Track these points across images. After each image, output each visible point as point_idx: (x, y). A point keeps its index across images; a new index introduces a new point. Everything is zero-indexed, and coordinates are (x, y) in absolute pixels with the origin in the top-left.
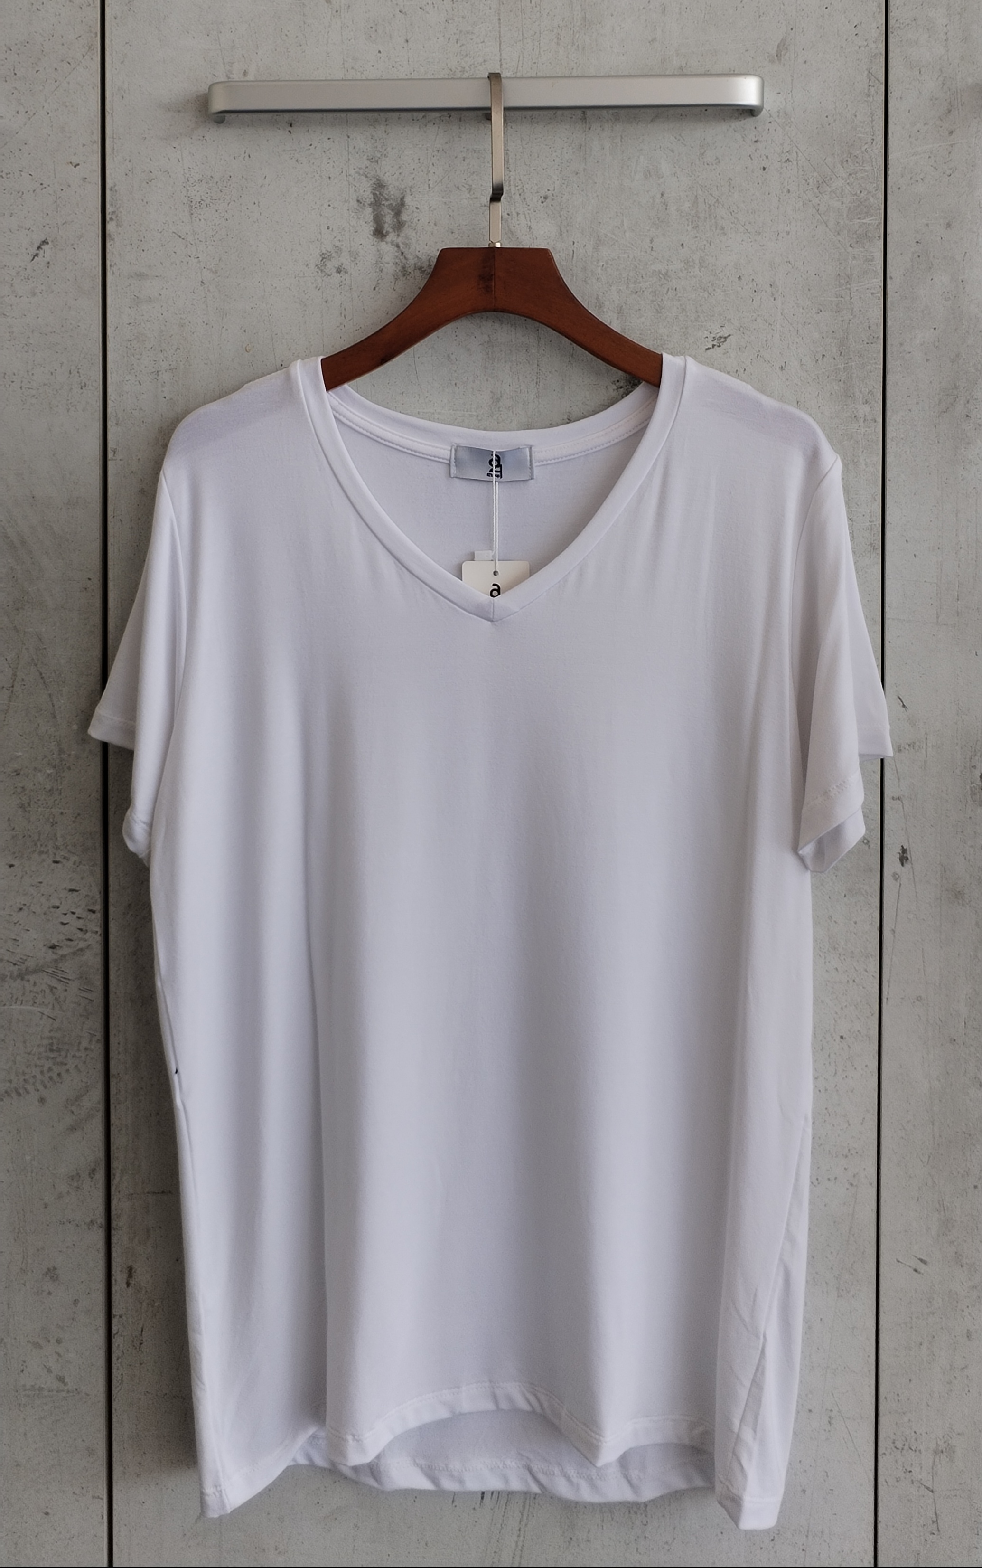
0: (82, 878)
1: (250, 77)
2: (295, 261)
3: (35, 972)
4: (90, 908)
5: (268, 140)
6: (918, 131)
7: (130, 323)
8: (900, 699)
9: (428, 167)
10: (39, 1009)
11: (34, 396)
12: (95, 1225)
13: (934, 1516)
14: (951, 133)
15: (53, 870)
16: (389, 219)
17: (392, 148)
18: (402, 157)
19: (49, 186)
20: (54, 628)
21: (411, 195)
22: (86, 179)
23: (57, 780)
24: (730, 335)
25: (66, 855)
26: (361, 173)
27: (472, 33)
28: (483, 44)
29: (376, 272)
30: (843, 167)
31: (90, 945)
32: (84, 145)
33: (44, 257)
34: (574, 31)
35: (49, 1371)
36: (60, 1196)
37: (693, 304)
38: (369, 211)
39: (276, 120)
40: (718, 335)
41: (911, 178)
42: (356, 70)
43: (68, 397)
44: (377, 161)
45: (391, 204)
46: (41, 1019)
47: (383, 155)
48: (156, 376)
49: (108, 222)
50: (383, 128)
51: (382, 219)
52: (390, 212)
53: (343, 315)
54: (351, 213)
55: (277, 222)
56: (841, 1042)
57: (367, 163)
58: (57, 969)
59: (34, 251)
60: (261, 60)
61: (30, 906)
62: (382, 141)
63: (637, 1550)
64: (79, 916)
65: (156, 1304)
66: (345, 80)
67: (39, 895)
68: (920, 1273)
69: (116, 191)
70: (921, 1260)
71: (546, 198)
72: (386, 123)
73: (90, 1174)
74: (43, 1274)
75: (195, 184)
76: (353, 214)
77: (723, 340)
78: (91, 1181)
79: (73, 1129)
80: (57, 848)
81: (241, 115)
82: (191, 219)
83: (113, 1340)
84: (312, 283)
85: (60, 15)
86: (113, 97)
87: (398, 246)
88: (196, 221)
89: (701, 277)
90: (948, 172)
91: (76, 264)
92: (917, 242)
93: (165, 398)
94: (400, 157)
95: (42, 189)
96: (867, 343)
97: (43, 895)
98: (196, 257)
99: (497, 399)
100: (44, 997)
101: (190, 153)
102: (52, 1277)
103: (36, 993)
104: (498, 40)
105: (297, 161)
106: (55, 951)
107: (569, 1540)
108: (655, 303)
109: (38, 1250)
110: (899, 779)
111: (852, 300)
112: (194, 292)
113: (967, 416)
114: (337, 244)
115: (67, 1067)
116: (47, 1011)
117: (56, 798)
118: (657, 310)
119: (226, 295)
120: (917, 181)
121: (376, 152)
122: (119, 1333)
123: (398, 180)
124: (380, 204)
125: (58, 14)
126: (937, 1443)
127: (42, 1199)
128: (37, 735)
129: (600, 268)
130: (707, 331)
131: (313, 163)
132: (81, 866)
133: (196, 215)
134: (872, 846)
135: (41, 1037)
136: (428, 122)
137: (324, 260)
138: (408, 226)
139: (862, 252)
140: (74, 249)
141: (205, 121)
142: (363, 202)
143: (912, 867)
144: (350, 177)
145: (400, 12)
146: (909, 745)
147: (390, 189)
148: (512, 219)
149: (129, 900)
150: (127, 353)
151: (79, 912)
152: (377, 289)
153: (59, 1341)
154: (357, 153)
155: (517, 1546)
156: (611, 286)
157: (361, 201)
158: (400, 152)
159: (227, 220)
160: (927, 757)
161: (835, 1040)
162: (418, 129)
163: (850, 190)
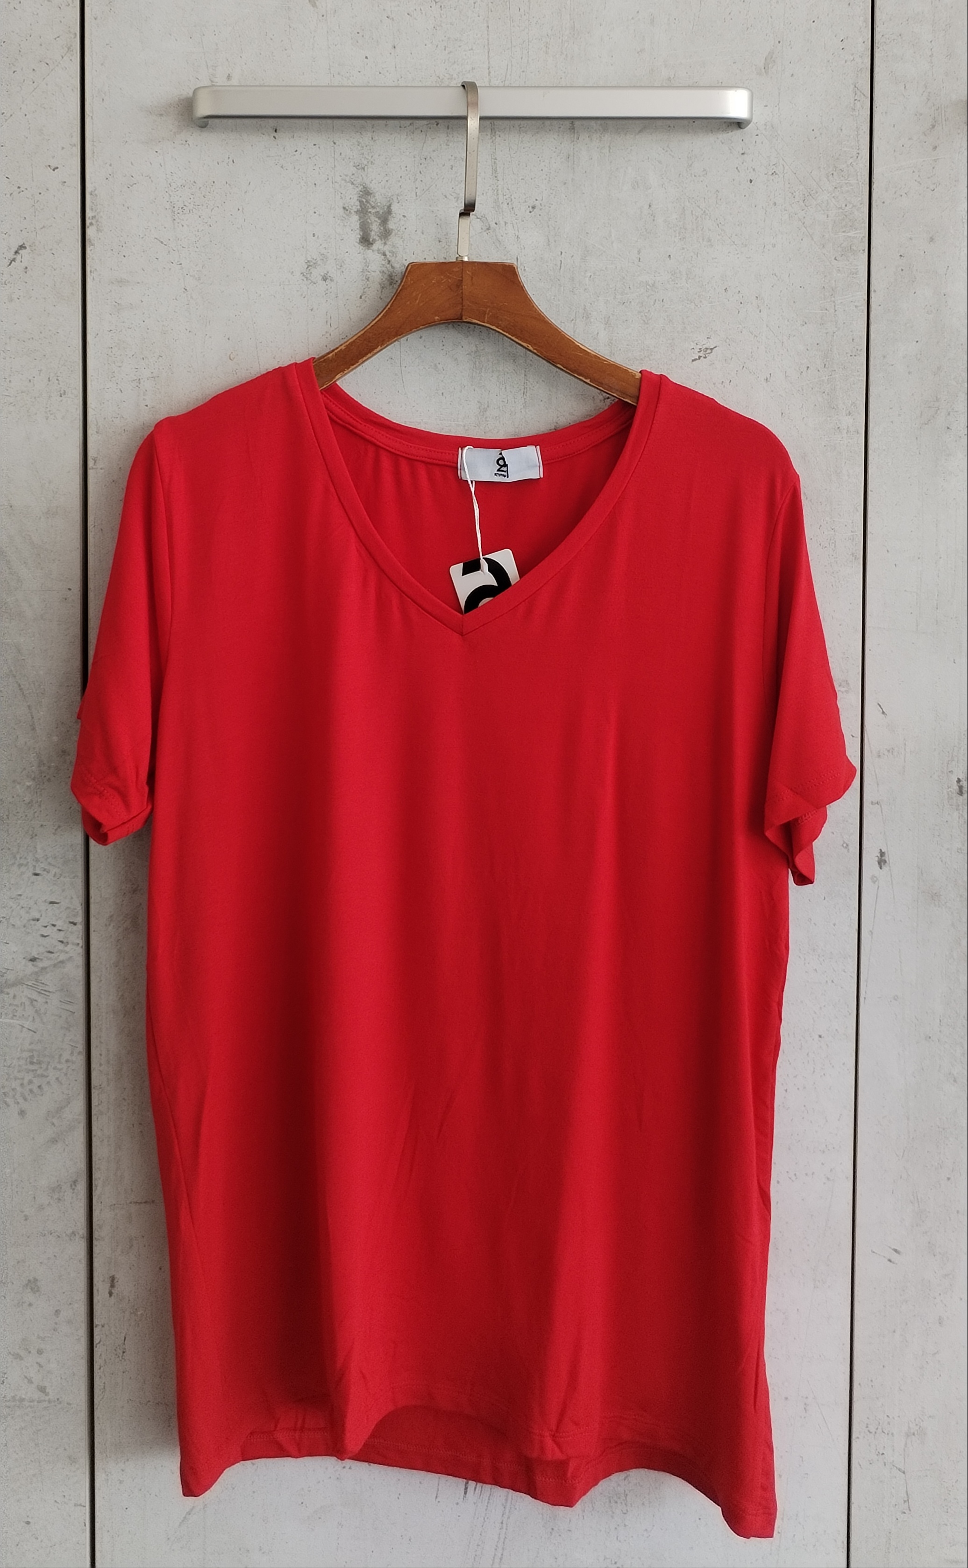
0: (63, 891)
1: (234, 81)
2: (280, 268)
3: (14, 985)
4: (72, 921)
5: (252, 146)
6: (903, 146)
7: (111, 330)
8: (880, 706)
9: (415, 175)
10: (18, 1022)
11: (12, 403)
12: (77, 1235)
13: (905, 1495)
14: (935, 148)
15: (33, 883)
16: (375, 227)
17: (379, 156)
18: (389, 164)
19: (26, 189)
20: (33, 639)
21: (398, 203)
22: (65, 182)
23: (37, 792)
24: (716, 347)
25: (46, 867)
26: (348, 180)
27: (460, 40)
28: (472, 51)
29: (362, 280)
30: (828, 181)
31: (71, 957)
32: (63, 148)
33: (21, 262)
34: (562, 40)
35: (30, 1381)
36: (41, 1208)
37: (680, 316)
38: (355, 218)
39: (261, 125)
40: (705, 347)
41: (895, 193)
42: (342, 76)
43: (47, 404)
44: (364, 169)
45: (378, 212)
46: (21, 1032)
47: (370, 162)
48: (138, 384)
49: (88, 227)
50: (369, 134)
51: (369, 227)
52: (377, 219)
53: (329, 324)
54: (337, 220)
55: (262, 229)
56: (819, 1041)
57: (354, 170)
58: (38, 982)
59: (11, 255)
60: (246, 64)
61: (9, 919)
62: (368, 147)
63: (617, 1539)
64: (60, 928)
65: (139, 1313)
66: (331, 86)
67: (18, 908)
68: (894, 1263)
69: (96, 195)
70: (896, 1251)
71: (533, 208)
72: (373, 130)
73: (71, 1186)
74: (24, 1286)
75: (177, 189)
76: (339, 221)
77: (709, 351)
78: (73, 1193)
79: (54, 1141)
80: (36, 861)
81: (225, 121)
82: (174, 224)
83: (95, 1349)
84: (298, 291)
85: (37, 14)
86: (93, 99)
87: (384, 254)
88: (178, 226)
89: (688, 289)
90: (932, 187)
91: (55, 270)
92: (901, 256)
93: (147, 406)
94: (387, 165)
95: (19, 193)
96: (851, 356)
97: (23, 908)
98: (179, 263)
99: (484, 409)
100: (24, 1010)
101: (172, 157)
102: (32, 1289)
103: (17, 1006)
104: (486, 47)
105: (282, 167)
106: (35, 963)
107: (551, 1530)
108: (642, 314)
109: (18, 1262)
110: (878, 784)
111: (836, 313)
112: (176, 299)
113: (948, 428)
114: (323, 251)
115: (48, 1079)
116: (27, 1024)
117: (35, 810)
118: (644, 321)
119: (209, 302)
120: (901, 196)
121: (363, 159)
122: (101, 1343)
123: (385, 187)
124: (367, 211)
125: (35, 13)
126: (909, 1427)
127: (22, 1212)
128: (16, 747)
129: (587, 279)
130: (693, 342)
131: (299, 170)
132: (62, 878)
133: (179, 221)
134: (851, 849)
135: (21, 1050)
136: (416, 129)
137: (310, 268)
138: (395, 235)
139: (847, 266)
140: (53, 254)
141: (188, 126)
142: (349, 210)
143: (890, 870)
144: (336, 184)
145: (387, 17)
146: (888, 751)
147: (377, 197)
148: (499, 229)
149: (111, 912)
150: (108, 360)
151: (59, 924)
152: (363, 297)
153: (40, 1352)
154: (344, 160)
155: (499, 1538)
156: (598, 297)
157: (347, 208)
158: (387, 160)
159: (210, 226)
160: (905, 762)
161: (813, 1040)
162: (405, 137)
163: (836, 204)
